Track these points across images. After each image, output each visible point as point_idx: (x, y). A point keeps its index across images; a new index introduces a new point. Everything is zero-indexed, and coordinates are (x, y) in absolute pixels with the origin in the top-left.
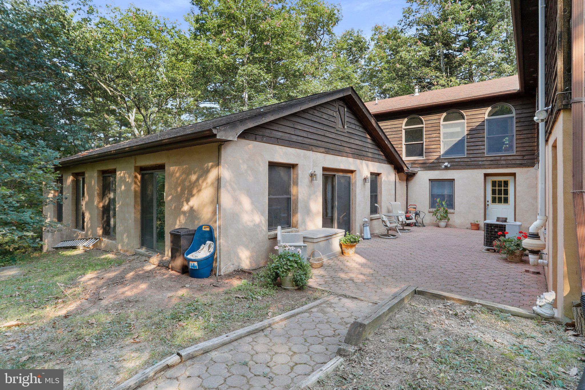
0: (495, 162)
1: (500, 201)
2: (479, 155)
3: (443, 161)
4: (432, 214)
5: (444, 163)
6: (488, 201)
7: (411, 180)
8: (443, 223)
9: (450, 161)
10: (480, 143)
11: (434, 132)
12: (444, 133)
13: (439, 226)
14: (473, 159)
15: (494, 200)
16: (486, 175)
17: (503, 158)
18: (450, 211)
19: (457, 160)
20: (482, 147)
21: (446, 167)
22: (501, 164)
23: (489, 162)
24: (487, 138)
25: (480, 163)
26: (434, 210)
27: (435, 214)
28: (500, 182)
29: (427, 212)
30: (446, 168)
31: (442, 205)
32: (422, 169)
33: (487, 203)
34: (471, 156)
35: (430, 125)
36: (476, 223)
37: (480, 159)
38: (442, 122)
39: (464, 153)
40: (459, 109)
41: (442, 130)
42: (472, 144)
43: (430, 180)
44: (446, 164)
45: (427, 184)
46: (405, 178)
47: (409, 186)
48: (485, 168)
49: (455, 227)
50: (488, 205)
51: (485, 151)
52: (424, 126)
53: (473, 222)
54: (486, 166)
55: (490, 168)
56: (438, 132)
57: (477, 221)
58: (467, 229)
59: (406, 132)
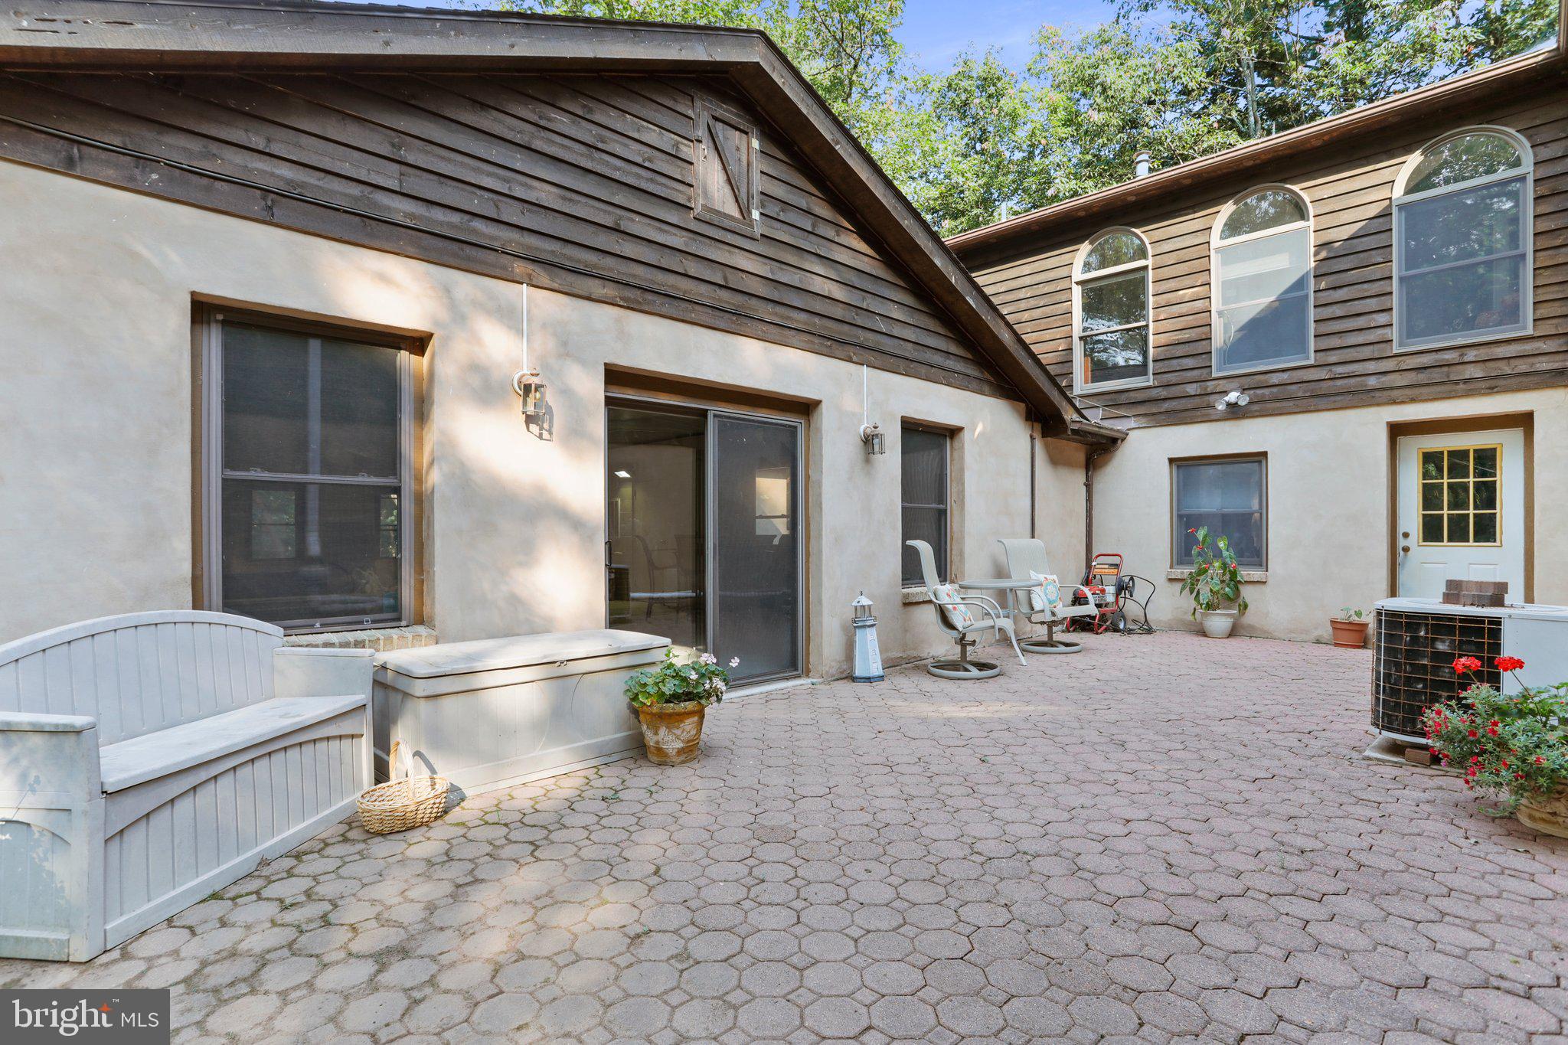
0: (1437, 375)
1: (1458, 533)
2: (1366, 352)
3: (1222, 385)
4: (1178, 586)
5: (1226, 393)
6: (1406, 535)
7: (1105, 463)
8: (1219, 622)
9: (1248, 383)
10: (1373, 304)
11: (1187, 281)
12: (1226, 285)
13: (1203, 633)
14: (1340, 369)
15: (1432, 531)
16: (1397, 431)
17: (1471, 355)
18: (1246, 573)
19: (1275, 379)
20: (1382, 319)
21: (1233, 406)
22: (1466, 381)
23: (1413, 374)
24: (1401, 279)
25: (1372, 382)
26: (1185, 571)
27: (1191, 584)
28: (1458, 456)
29: (1160, 580)
30: (1235, 412)
31: (1218, 554)
32: (1143, 422)
33: (1402, 542)
34: (1333, 358)
35: (1171, 258)
36: (1355, 619)
37: (1371, 367)
38: (1215, 240)
39: (1303, 349)
40: (1285, 180)
41: (1219, 272)
42: (1338, 310)
43: (1171, 461)
44: (1233, 397)
45: (1162, 479)
46: (1081, 457)
47: (1097, 487)
48: (1394, 402)
49: (1267, 636)
50: (1406, 550)
51: (1394, 334)
52: (1149, 262)
53: (1341, 616)
54: (1395, 393)
55: (1413, 400)
56: (1201, 278)
57: (1359, 614)
58: (1318, 642)
59: (1086, 294)
